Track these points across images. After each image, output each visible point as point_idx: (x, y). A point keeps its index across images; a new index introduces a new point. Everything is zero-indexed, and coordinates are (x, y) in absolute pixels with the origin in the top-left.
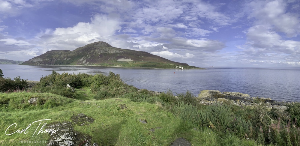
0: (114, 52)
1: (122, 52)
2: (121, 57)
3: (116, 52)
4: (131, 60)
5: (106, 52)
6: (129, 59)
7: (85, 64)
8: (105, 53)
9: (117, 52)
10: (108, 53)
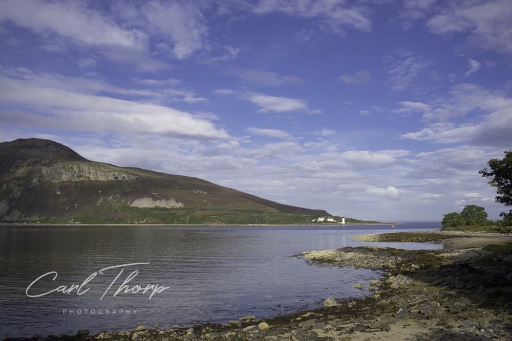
0: (111, 178)
1: (137, 178)
2: (140, 194)
3: (116, 178)
4: (177, 202)
5: (81, 176)
6: (167, 199)
7: (8, 218)
8: (77, 179)
9: (120, 178)
10: (90, 181)
